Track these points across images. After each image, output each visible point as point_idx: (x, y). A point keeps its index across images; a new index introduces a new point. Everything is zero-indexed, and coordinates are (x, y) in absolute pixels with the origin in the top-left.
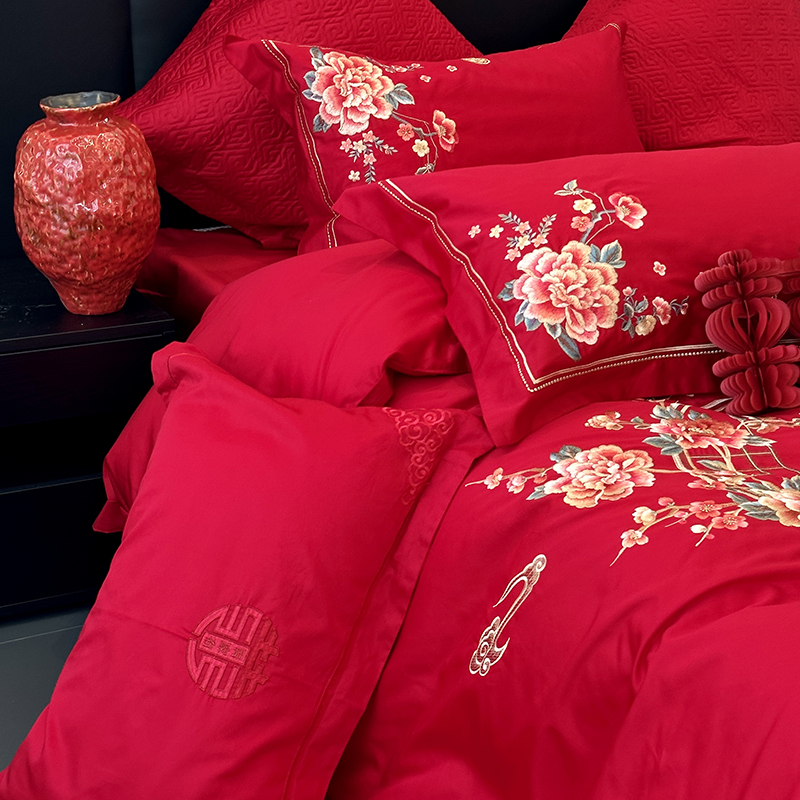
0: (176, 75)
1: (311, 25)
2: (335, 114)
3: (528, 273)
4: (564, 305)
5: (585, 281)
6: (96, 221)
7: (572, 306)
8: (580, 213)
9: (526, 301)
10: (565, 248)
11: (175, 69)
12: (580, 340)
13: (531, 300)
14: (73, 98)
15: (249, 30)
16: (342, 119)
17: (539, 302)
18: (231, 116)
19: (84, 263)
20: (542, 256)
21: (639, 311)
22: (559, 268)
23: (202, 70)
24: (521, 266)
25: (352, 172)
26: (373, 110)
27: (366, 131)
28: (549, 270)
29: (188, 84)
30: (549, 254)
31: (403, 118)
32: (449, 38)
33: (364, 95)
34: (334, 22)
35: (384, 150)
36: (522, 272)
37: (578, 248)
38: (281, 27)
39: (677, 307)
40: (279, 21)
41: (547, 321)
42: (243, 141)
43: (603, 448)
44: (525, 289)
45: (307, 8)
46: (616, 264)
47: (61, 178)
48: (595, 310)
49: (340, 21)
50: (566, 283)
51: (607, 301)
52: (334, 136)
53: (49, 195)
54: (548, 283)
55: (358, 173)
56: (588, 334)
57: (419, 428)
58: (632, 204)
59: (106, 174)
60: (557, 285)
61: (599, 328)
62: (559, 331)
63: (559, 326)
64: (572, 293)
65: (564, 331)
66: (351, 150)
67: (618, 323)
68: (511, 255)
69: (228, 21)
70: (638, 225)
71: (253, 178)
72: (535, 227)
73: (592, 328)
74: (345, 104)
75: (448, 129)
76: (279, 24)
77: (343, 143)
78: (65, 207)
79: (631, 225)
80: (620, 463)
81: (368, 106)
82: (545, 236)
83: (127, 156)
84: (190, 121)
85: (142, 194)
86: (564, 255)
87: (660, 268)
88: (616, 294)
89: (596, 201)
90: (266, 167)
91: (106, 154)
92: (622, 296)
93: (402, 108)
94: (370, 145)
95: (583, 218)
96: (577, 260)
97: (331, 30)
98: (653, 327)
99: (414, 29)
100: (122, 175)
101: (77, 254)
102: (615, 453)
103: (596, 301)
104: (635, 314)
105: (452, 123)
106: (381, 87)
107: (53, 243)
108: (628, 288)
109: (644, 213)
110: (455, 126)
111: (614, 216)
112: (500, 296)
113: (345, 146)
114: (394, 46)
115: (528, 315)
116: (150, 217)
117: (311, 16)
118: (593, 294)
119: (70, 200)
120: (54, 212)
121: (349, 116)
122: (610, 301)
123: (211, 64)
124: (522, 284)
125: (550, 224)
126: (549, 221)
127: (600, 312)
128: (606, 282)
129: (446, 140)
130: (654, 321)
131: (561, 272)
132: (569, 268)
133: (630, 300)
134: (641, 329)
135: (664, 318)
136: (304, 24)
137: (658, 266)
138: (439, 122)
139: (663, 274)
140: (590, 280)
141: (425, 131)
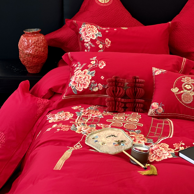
2: (84, 37)
3: (75, 75)
4: (78, 82)
7: (79, 83)
10: (84, 71)
12: (78, 90)
16: (85, 38)
17: (73, 81)
21: (95, 86)
22: (80, 74)
24: (75, 73)
25: (86, 50)
28: (78, 75)
31: (98, 39)
35: (92, 46)
37: (86, 71)
39: (104, 86)
41: (72, 85)
45: (92, 14)
46: (92, 75)
48: (84, 84)
50: (80, 78)
51: (87, 83)
54: (77, 77)
56: (80, 89)
57: (42, 103)
58: (103, 63)
61: (83, 88)
63: (74, 86)
64: (80, 80)
73: (82, 88)
75: (109, 43)
80: (66, 116)
81: (91, 36)
88: (90, 81)
89: (96, 62)
92: (91, 82)
94: (90, 45)
96: (85, 73)
104: (93, 86)
105: (110, 42)
106: (95, 32)
108: (93, 81)
109: (105, 65)
113: (85, 44)
118: (84, 81)
121: (87, 38)
122: (88, 83)
124: (73, 77)
126: (84, 64)
128: (88, 79)
129: (107, 45)
130: (98, 88)
131: (80, 75)
132: (82, 75)
133: (93, 83)
134: (94, 90)
135: (101, 88)
136: (91, 18)
137: (102, 77)
138: (107, 41)
139: (103, 79)
140: (85, 78)
141: (103, 43)
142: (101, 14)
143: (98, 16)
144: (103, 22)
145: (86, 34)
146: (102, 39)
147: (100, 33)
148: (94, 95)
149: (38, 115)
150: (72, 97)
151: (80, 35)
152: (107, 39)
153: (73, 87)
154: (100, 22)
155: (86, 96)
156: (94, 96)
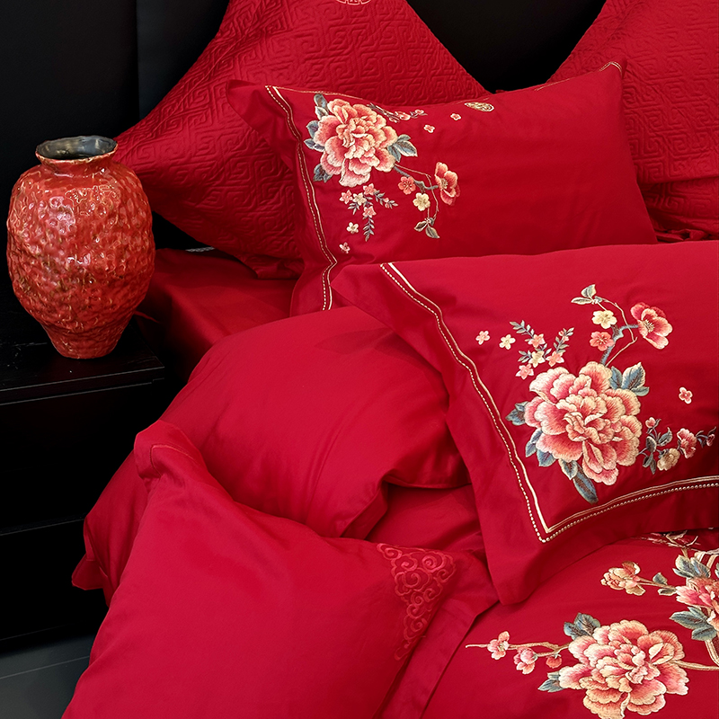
0: (179, 109)
1: (316, 64)
2: (337, 165)
3: (542, 396)
4: (582, 438)
5: (605, 411)
6: (87, 274)
7: (590, 440)
8: (599, 328)
9: (539, 429)
10: (584, 370)
11: (178, 101)
12: (598, 480)
13: (544, 429)
14: (72, 141)
15: (254, 66)
16: (343, 170)
17: (553, 433)
18: (231, 154)
19: (74, 314)
20: (557, 377)
23: (205, 105)
24: (534, 386)
25: (351, 224)
26: (375, 163)
27: (367, 184)
28: (565, 395)
29: (190, 119)
30: (565, 376)
31: (403, 170)
32: (451, 74)
33: (366, 147)
34: (339, 61)
35: (384, 203)
36: (535, 395)
37: (598, 370)
38: (286, 65)
39: (703, 439)
40: (283, 59)
41: (563, 457)
42: (242, 178)
43: (625, 624)
44: (538, 416)
45: (312, 46)
46: (638, 391)
47: (53, 231)
48: (614, 445)
49: (345, 60)
50: (584, 412)
51: (628, 434)
52: (334, 186)
53: (41, 246)
55: (357, 226)
56: (606, 473)
57: (417, 575)
58: (656, 318)
59: (99, 228)
60: (573, 414)
61: (619, 466)
62: (576, 469)
63: (575, 463)
64: (590, 424)
65: (580, 471)
66: (351, 202)
67: (640, 459)
68: (523, 372)
69: (233, 56)
70: (662, 344)
72: (550, 341)
73: (611, 465)
74: (347, 156)
76: (283, 62)
77: (343, 194)
78: (57, 260)
79: (655, 344)
80: (646, 649)
81: (370, 158)
82: (561, 354)
83: (123, 209)
84: (191, 157)
85: (136, 246)
86: (582, 378)
87: (686, 395)
88: (638, 426)
89: (617, 315)
90: (265, 204)
91: (100, 208)
93: (404, 161)
94: (370, 198)
95: (603, 334)
96: (596, 385)
97: (336, 69)
98: (676, 461)
99: (418, 67)
100: (116, 228)
101: (67, 305)
102: (640, 634)
103: (616, 435)
104: (658, 448)
106: (384, 138)
107: (44, 294)
108: (652, 419)
109: (669, 329)
110: (457, 178)
111: (637, 332)
112: (510, 418)
113: (345, 197)
114: (398, 84)
115: (541, 447)
116: (143, 268)
117: (317, 54)
119: (62, 253)
120: (46, 263)
122: (631, 434)
123: (214, 100)
124: (535, 408)
125: (567, 339)
126: (565, 335)
127: (620, 447)
128: (627, 413)
129: (448, 193)
130: (678, 454)
131: (578, 398)
132: (587, 395)
133: (653, 432)
134: (663, 464)
135: (688, 451)
137: (684, 393)
138: (441, 175)
139: (689, 402)
140: (610, 409)
141: (427, 185)
142: (351, 46)
146: (420, 167)
147: (406, 139)
152: (442, 166)
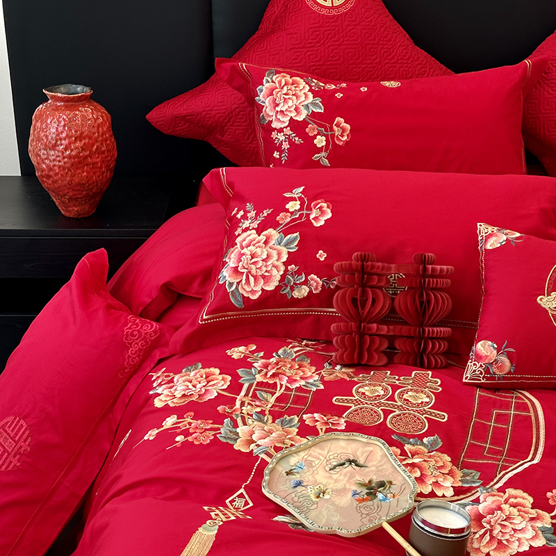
2: (271, 114)
3: (239, 245)
4: (246, 270)
5: (265, 257)
7: (250, 272)
8: (287, 211)
9: (229, 263)
10: (264, 233)
12: (246, 295)
13: (231, 263)
16: (274, 117)
17: (233, 266)
20: (250, 235)
21: (298, 282)
22: (254, 245)
24: (238, 240)
25: (275, 152)
27: (286, 127)
28: (248, 246)
30: (253, 235)
31: (312, 121)
33: (290, 103)
34: (312, 51)
35: (295, 140)
36: (236, 244)
37: (271, 233)
39: (327, 283)
41: (230, 279)
42: (243, 122)
43: (211, 369)
44: (232, 256)
46: (291, 248)
48: (263, 277)
49: (316, 50)
50: (253, 256)
51: (275, 272)
54: (243, 254)
55: (278, 153)
56: (253, 292)
57: (137, 333)
58: (325, 209)
60: (247, 256)
61: (263, 290)
62: (234, 287)
63: (235, 283)
64: (253, 263)
66: (276, 138)
67: (278, 288)
68: (238, 232)
70: (319, 224)
71: (250, 145)
72: (257, 215)
73: (258, 288)
74: (277, 109)
75: (344, 130)
77: (273, 133)
79: (315, 224)
80: (209, 382)
81: (290, 111)
82: (258, 222)
86: (261, 237)
88: (282, 268)
89: (302, 204)
92: (286, 271)
93: (313, 114)
94: (287, 137)
95: (287, 214)
96: (267, 242)
97: (310, 56)
98: (306, 294)
102: (213, 375)
104: (294, 283)
105: (348, 127)
106: (303, 100)
108: (293, 266)
110: (350, 129)
111: (308, 215)
113: (274, 135)
115: (225, 273)
118: (266, 266)
121: (278, 117)
122: (277, 272)
124: (233, 252)
125: (266, 215)
126: (266, 213)
127: (267, 279)
128: (277, 260)
129: (340, 137)
130: (308, 290)
131: (254, 248)
132: (259, 247)
133: (292, 274)
134: (297, 294)
135: (316, 289)
136: (292, 51)
137: (321, 254)
138: (338, 125)
139: (322, 259)
140: (269, 256)
141: (326, 131)
142: (322, 41)
143: (313, 46)
144: (329, 65)
145: (278, 105)
146: (324, 120)
147: (318, 101)
148: (295, 309)
149: (126, 368)
150: (227, 316)
151: (260, 108)
152: (339, 119)
153: (231, 284)
154: (318, 63)
155: (271, 313)
156: (295, 312)
